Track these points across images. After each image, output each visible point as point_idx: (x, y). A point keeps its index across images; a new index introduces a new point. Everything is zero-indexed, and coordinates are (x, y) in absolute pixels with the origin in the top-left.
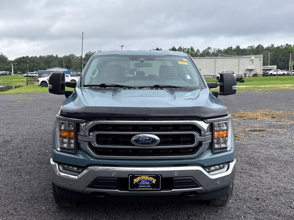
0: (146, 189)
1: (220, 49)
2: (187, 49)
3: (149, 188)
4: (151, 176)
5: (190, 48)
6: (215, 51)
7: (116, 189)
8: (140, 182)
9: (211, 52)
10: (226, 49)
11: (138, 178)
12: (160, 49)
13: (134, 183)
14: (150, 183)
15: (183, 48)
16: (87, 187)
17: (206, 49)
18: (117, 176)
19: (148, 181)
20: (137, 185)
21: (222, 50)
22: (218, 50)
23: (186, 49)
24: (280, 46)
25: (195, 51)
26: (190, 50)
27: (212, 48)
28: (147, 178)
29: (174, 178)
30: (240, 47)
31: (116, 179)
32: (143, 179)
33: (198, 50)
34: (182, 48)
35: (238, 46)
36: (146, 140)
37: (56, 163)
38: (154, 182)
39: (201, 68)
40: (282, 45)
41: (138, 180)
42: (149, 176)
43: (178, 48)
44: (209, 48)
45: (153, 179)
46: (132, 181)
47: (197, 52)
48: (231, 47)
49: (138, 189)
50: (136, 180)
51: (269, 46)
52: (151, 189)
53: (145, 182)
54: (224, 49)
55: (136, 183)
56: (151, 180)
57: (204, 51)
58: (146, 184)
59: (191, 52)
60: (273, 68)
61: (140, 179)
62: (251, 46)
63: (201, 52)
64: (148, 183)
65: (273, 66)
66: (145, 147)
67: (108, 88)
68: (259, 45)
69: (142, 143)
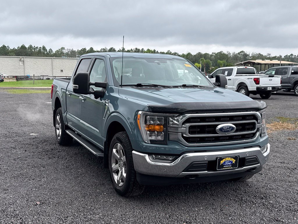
0: (228, 168)
1: (74, 50)
2: (39, 48)
3: (230, 167)
4: (232, 158)
5: (42, 47)
6: (68, 52)
7: (205, 171)
8: (224, 163)
9: (65, 52)
10: (80, 50)
11: (223, 160)
12: (7, 46)
13: (221, 164)
14: (231, 163)
15: (35, 46)
16: (183, 171)
17: (59, 49)
18: (208, 160)
19: (230, 162)
20: (222, 166)
21: (76, 51)
22: (72, 51)
23: (37, 48)
24: (130, 50)
25: (48, 50)
26: (42, 49)
27: (66, 49)
28: (229, 159)
29: (246, 158)
30: (94, 49)
31: (207, 162)
32: (227, 160)
33: (51, 49)
34: (33, 46)
35: (92, 48)
36: (227, 128)
37: (146, 154)
38: (234, 162)
39: (64, 69)
40: (132, 49)
41: (224, 162)
42: (231, 158)
43: (28, 46)
44: (63, 48)
45: (233, 159)
46: (219, 163)
47: (50, 52)
48: (85, 49)
49: (223, 169)
50: (222, 162)
51: (120, 49)
52: (232, 168)
53: (228, 162)
54: (78, 50)
55: (222, 164)
56: (232, 160)
57: (57, 51)
58: (229, 164)
59: (43, 51)
60: (129, 71)
61: (225, 161)
62: (104, 48)
63: (54, 52)
64: (230, 163)
65: (129, 69)
66: (226, 134)
67: (144, 87)
68: (112, 48)
69: (225, 131)
